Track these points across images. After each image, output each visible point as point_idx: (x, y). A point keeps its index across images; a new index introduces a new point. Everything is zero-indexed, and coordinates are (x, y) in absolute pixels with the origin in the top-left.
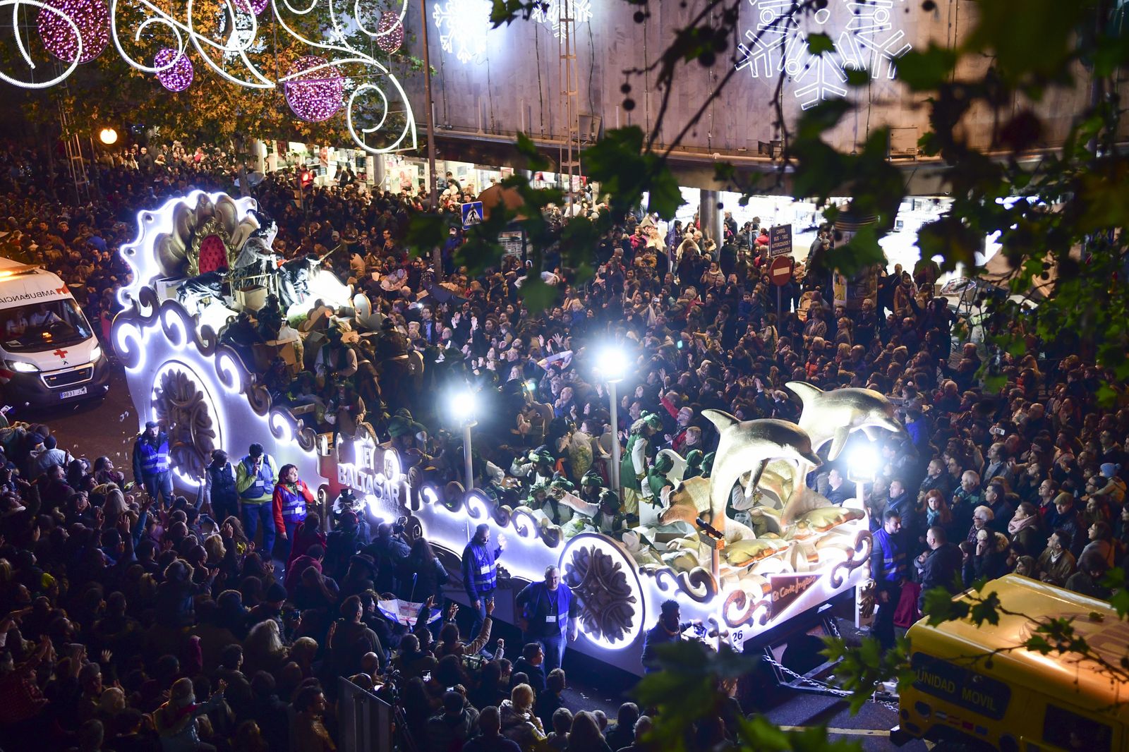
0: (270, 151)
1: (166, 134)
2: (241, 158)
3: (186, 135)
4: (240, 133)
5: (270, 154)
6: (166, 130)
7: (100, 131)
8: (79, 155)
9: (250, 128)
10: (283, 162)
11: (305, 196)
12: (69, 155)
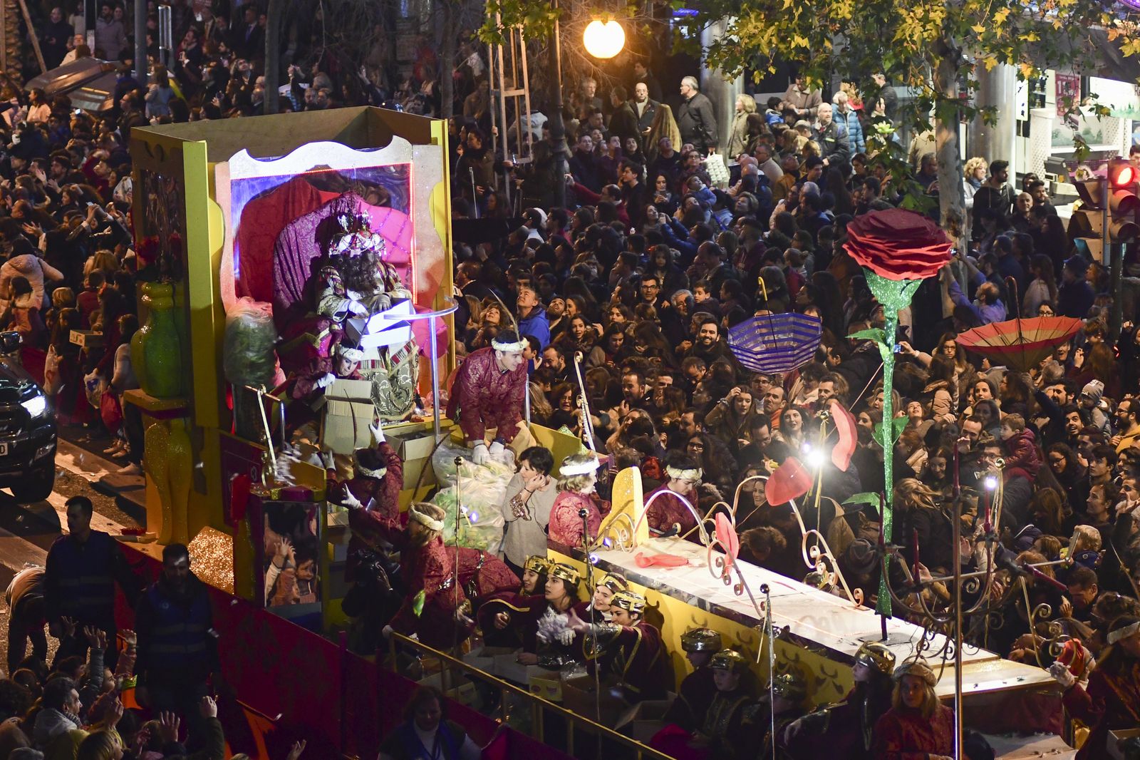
0: (1036, 100)
1: (752, 36)
2: (953, 113)
3: (804, 43)
4: (957, 42)
5: (1037, 110)
6: (753, 25)
7: (584, 25)
8: (521, 86)
9: (979, 29)
10: (1068, 133)
11: (1116, 228)
12: (497, 85)
